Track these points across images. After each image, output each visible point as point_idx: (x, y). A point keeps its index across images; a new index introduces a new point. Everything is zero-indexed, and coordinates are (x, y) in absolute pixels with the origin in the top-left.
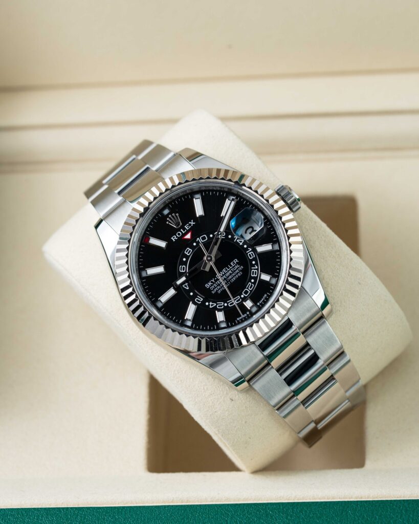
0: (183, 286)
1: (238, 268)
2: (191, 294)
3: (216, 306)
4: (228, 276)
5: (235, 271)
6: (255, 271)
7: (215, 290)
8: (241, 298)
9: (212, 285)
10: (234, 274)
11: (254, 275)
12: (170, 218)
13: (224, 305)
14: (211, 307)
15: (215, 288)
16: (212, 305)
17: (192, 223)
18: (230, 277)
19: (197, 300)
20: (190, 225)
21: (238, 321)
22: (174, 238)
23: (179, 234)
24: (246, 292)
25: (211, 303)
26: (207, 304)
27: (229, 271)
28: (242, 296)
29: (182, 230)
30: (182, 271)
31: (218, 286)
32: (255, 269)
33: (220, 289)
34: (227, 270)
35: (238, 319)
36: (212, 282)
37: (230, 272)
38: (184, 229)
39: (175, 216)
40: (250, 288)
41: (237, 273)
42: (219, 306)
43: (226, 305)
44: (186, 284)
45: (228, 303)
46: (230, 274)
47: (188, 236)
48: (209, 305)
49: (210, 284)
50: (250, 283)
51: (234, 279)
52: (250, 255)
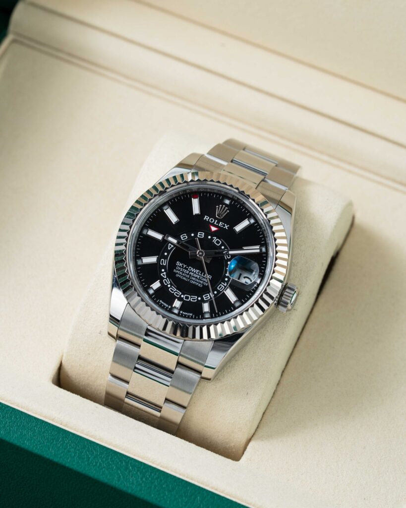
0: (170, 244)
1: (204, 281)
2: (166, 254)
3: (164, 278)
4: (194, 277)
5: (201, 280)
6: (209, 296)
7: (177, 271)
8: (180, 295)
9: (180, 267)
10: (197, 280)
11: (205, 298)
12: (222, 207)
13: (168, 284)
14: (162, 274)
15: (179, 271)
16: (164, 274)
17: (226, 227)
18: (194, 279)
19: (162, 261)
20: (224, 226)
21: (159, 302)
22: (206, 218)
23: (212, 220)
24: (187, 298)
25: (165, 273)
26: (163, 270)
27: (199, 275)
28: (182, 296)
29: (216, 221)
30: (182, 238)
31: (182, 272)
32: (210, 296)
33: (180, 275)
34: (199, 273)
35: (161, 301)
36: (183, 266)
37: (198, 277)
38: (218, 223)
39: (225, 210)
40: (192, 300)
41: (200, 283)
42: (165, 281)
43: (169, 286)
44: (172, 246)
45: (171, 287)
46: (197, 278)
47: (213, 229)
48: (163, 272)
49: (181, 265)
50: (196, 297)
51: (194, 283)
52: (221, 286)
